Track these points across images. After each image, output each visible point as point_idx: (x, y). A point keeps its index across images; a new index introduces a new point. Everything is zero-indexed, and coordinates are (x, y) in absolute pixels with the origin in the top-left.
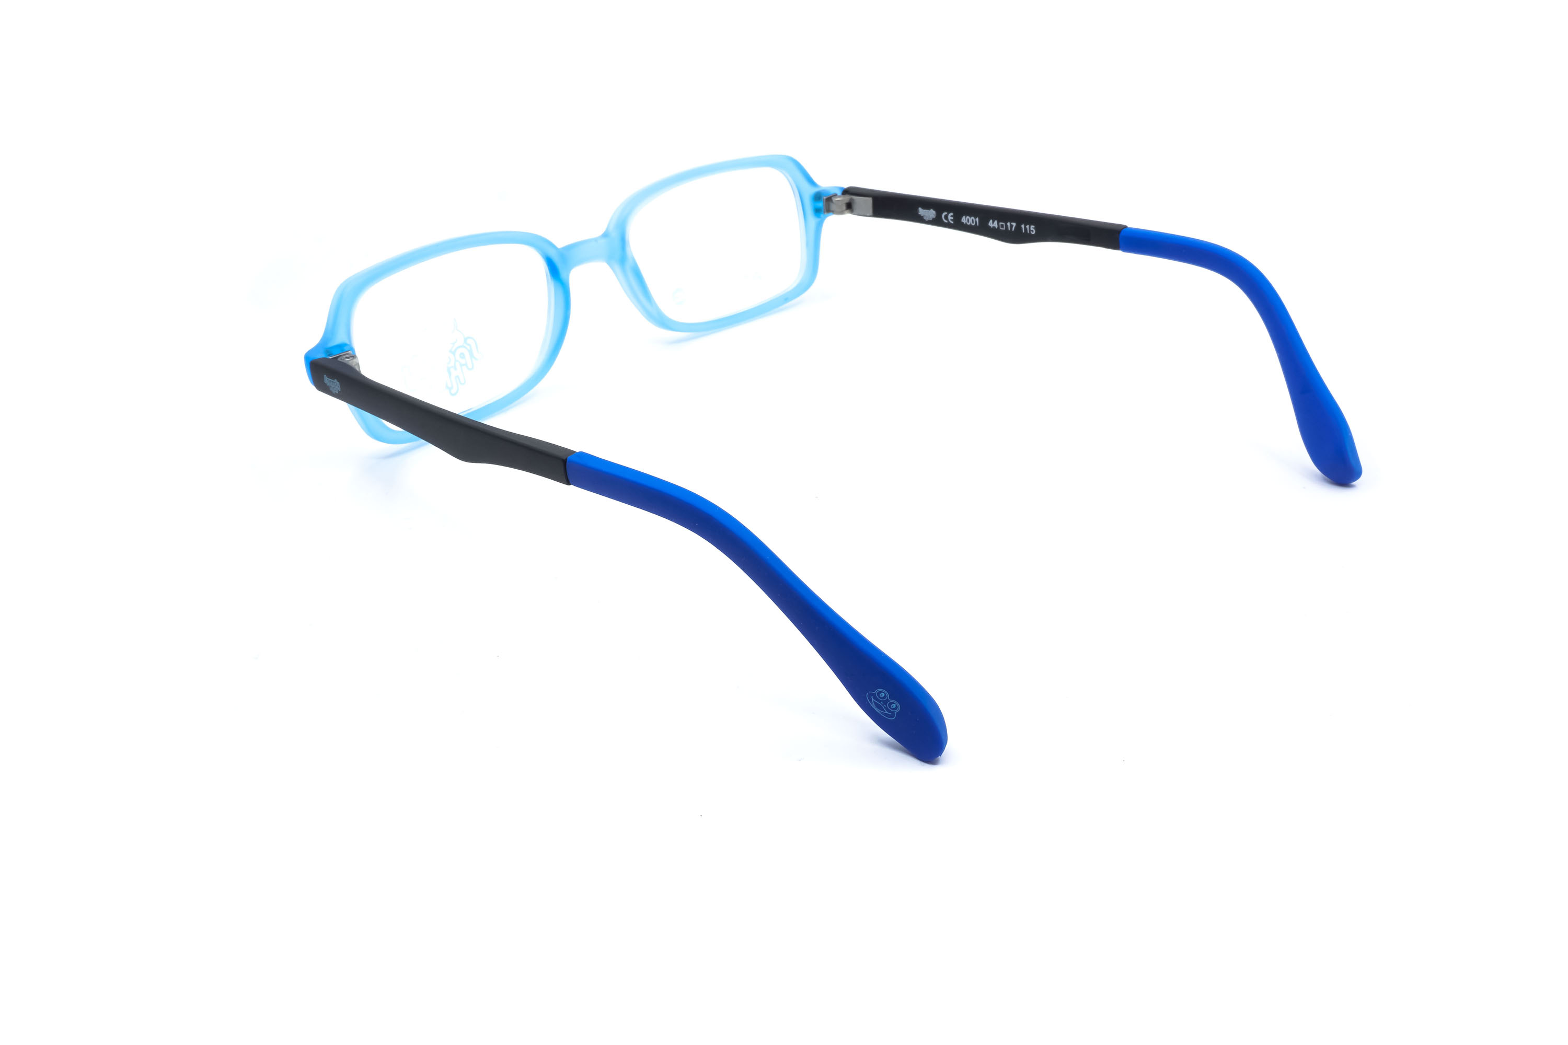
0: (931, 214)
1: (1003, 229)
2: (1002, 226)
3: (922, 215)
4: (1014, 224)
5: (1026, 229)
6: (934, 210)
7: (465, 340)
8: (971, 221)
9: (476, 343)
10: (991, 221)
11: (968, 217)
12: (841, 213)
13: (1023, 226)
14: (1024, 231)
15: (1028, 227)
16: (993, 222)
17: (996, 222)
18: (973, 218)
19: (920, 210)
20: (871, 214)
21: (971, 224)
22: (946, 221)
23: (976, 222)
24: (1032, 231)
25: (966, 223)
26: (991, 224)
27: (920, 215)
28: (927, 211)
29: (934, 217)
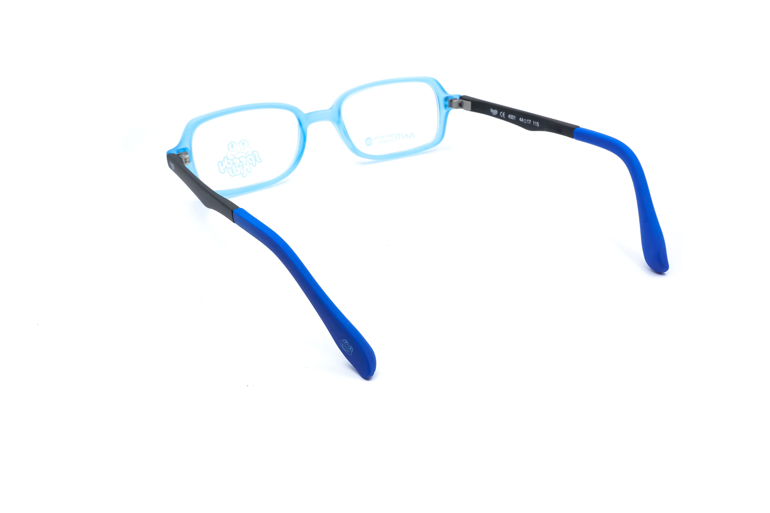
0: (495, 112)
1: (525, 123)
2: (525, 121)
3: (492, 112)
4: (530, 121)
6: (497, 110)
7: (253, 152)
8: (512, 117)
9: (258, 154)
10: (520, 118)
11: (511, 115)
12: (457, 108)
13: (534, 122)
14: (534, 125)
15: (536, 122)
17: (522, 119)
19: (491, 109)
20: (470, 110)
21: (512, 119)
23: (514, 118)
24: (538, 125)
25: (510, 118)
26: (520, 120)
27: (491, 112)
28: (494, 110)
29: (497, 114)
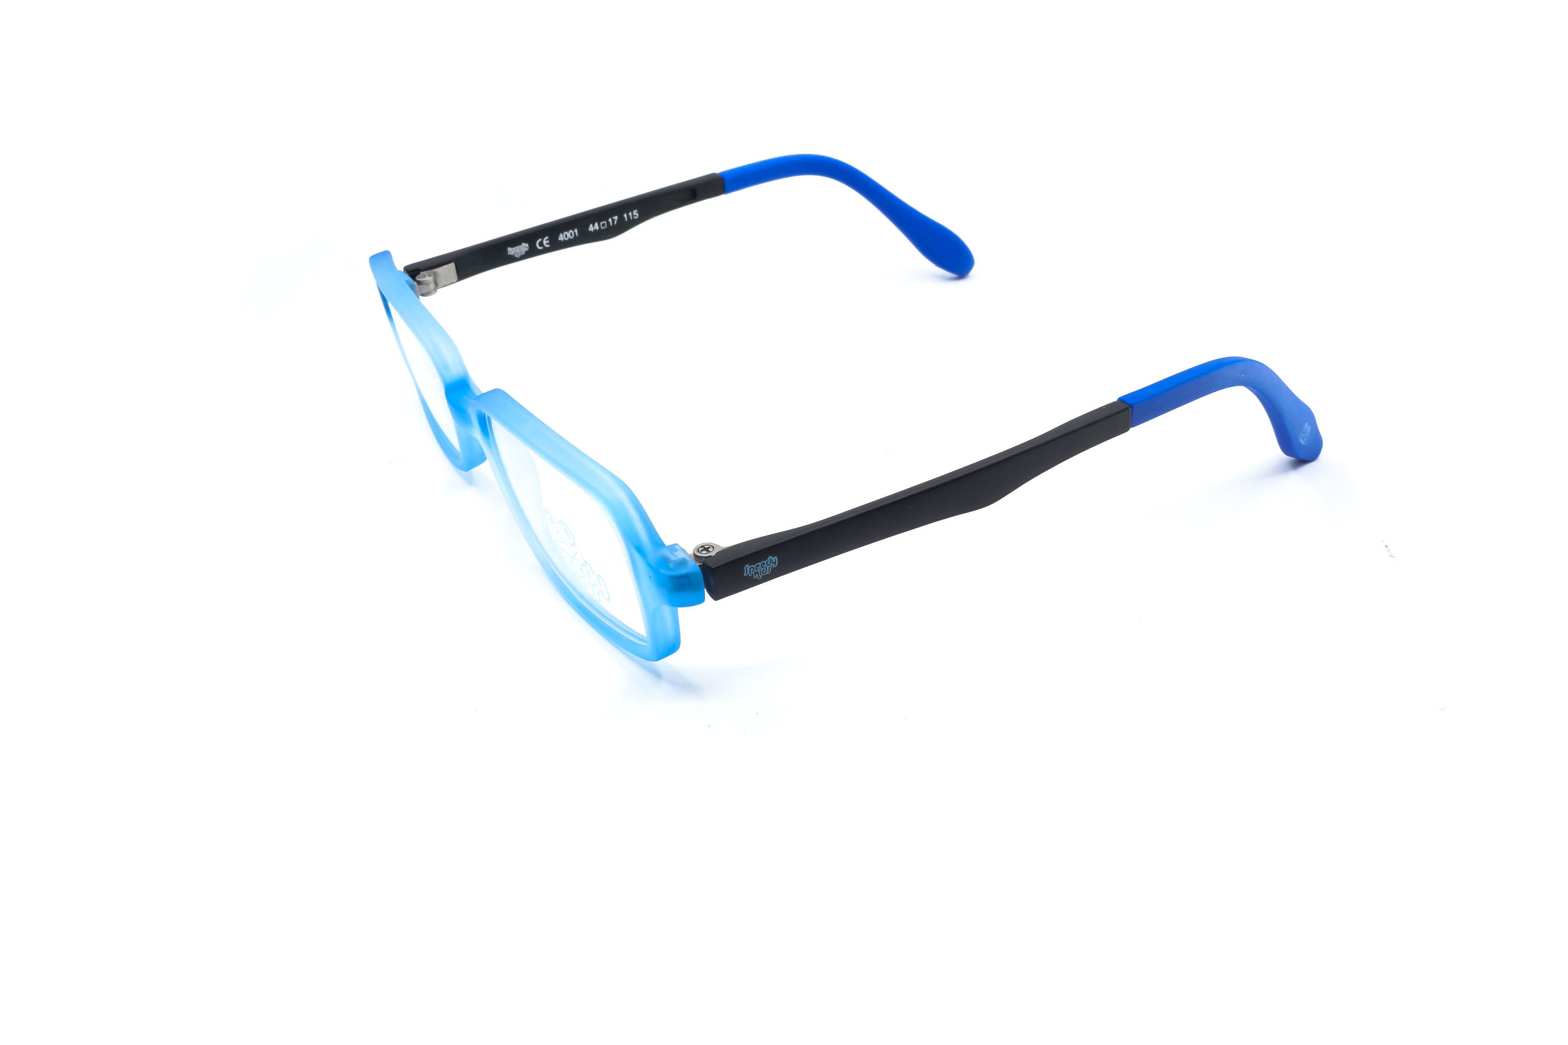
0: (524, 247)
1: (605, 227)
2: (604, 225)
3: (513, 254)
4: (616, 218)
5: (628, 217)
6: (526, 242)
8: (569, 235)
10: (591, 226)
11: (566, 233)
13: (625, 216)
14: (626, 220)
15: (630, 214)
16: (593, 226)
17: (596, 224)
18: (571, 231)
19: (511, 249)
20: (458, 278)
21: (569, 238)
22: (541, 248)
23: (575, 233)
24: (636, 216)
25: (564, 240)
26: (591, 228)
27: (510, 255)
28: (517, 247)
29: (527, 250)
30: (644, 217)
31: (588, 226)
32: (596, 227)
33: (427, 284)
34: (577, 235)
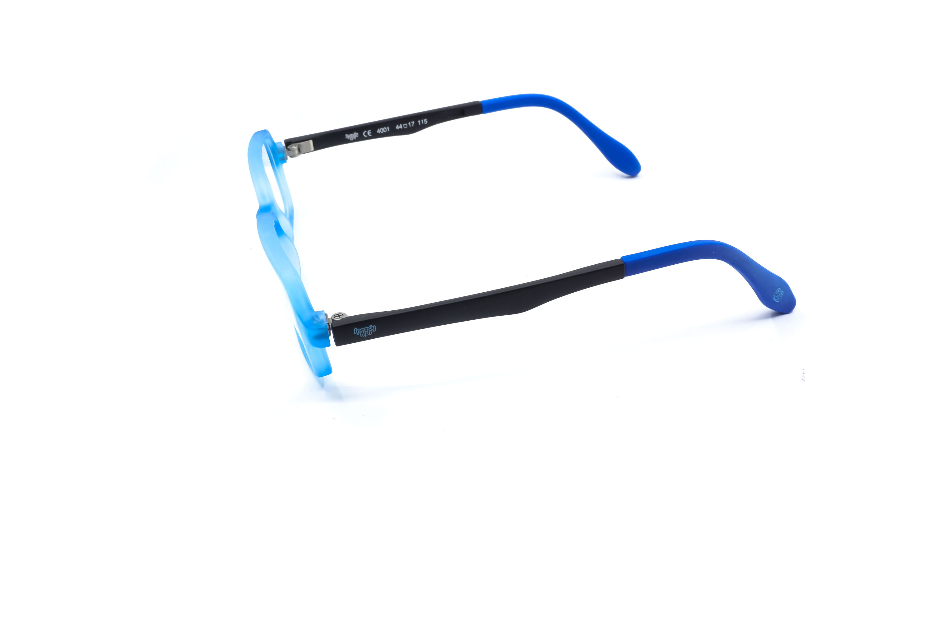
0: (356, 135)
1: (406, 128)
2: (405, 126)
3: (348, 138)
4: (413, 122)
5: (421, 122)
6: (357, 132)
8: (383, 130)
11: (381, 129)
12: (296, 156)
13: (419, 122)
14: (420, 124)
16: (399, 126)
17: (401, 125)
18: (385, 128)
19: (346, 135)
20: (313, 150)
21: (384, 132)
22: (367, 136)
23: (387, 129)
24: (426, 122)
25: (380, 133)
26: (397, 127)
28: (351, 135)
29: (357, 136)
30: (431, 123)
31: (396, 126)
32: (401, 127)
33: (294, 151)
34: (389, 131)
